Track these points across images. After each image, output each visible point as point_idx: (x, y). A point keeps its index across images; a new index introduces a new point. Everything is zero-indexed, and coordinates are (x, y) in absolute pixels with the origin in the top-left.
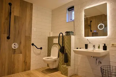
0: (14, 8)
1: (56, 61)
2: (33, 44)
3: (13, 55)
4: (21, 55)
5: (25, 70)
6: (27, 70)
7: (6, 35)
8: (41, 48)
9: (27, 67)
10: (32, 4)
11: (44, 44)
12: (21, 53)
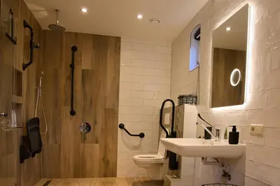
0: (81, 56)
1: (162, 164)
2: (122, 126)
3: (82, 145)
4: (97, 146)
5: (105, 176)
6: (109, 177)
7: (69, 108)
8: (142, 135)
9: (109, 170)
10: (120, 38)
11: (150, 127)
12: (97, 142)
